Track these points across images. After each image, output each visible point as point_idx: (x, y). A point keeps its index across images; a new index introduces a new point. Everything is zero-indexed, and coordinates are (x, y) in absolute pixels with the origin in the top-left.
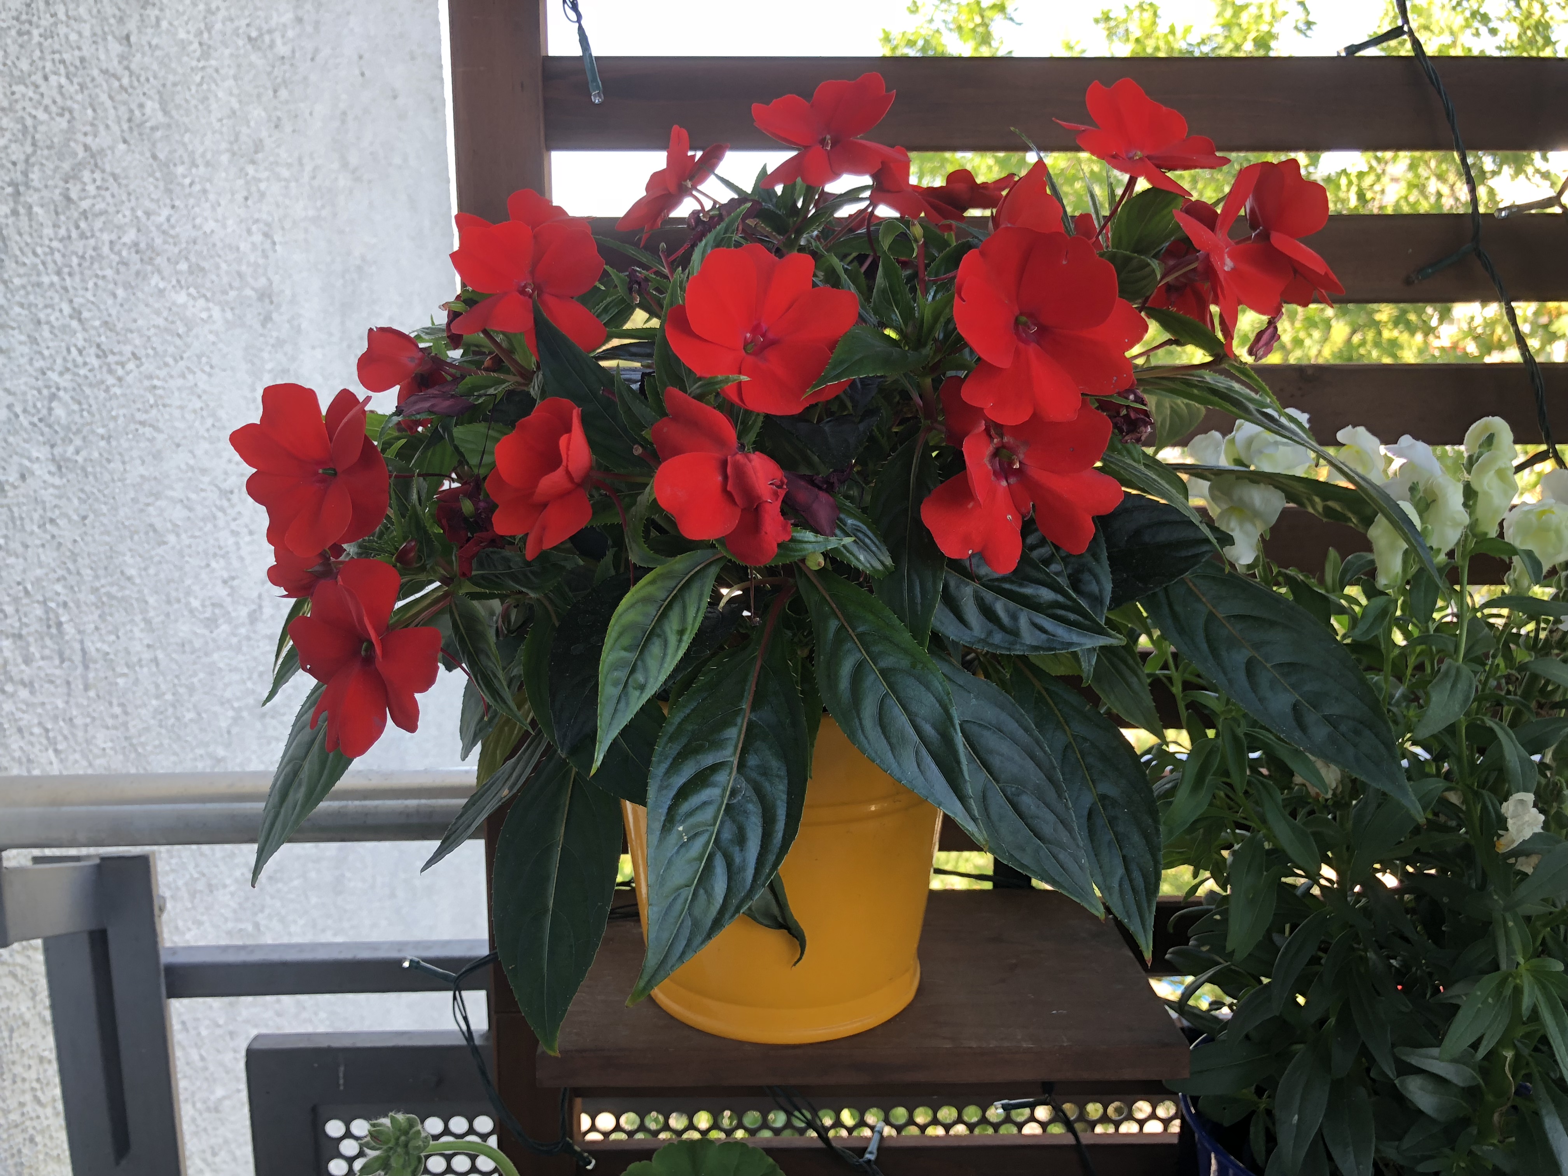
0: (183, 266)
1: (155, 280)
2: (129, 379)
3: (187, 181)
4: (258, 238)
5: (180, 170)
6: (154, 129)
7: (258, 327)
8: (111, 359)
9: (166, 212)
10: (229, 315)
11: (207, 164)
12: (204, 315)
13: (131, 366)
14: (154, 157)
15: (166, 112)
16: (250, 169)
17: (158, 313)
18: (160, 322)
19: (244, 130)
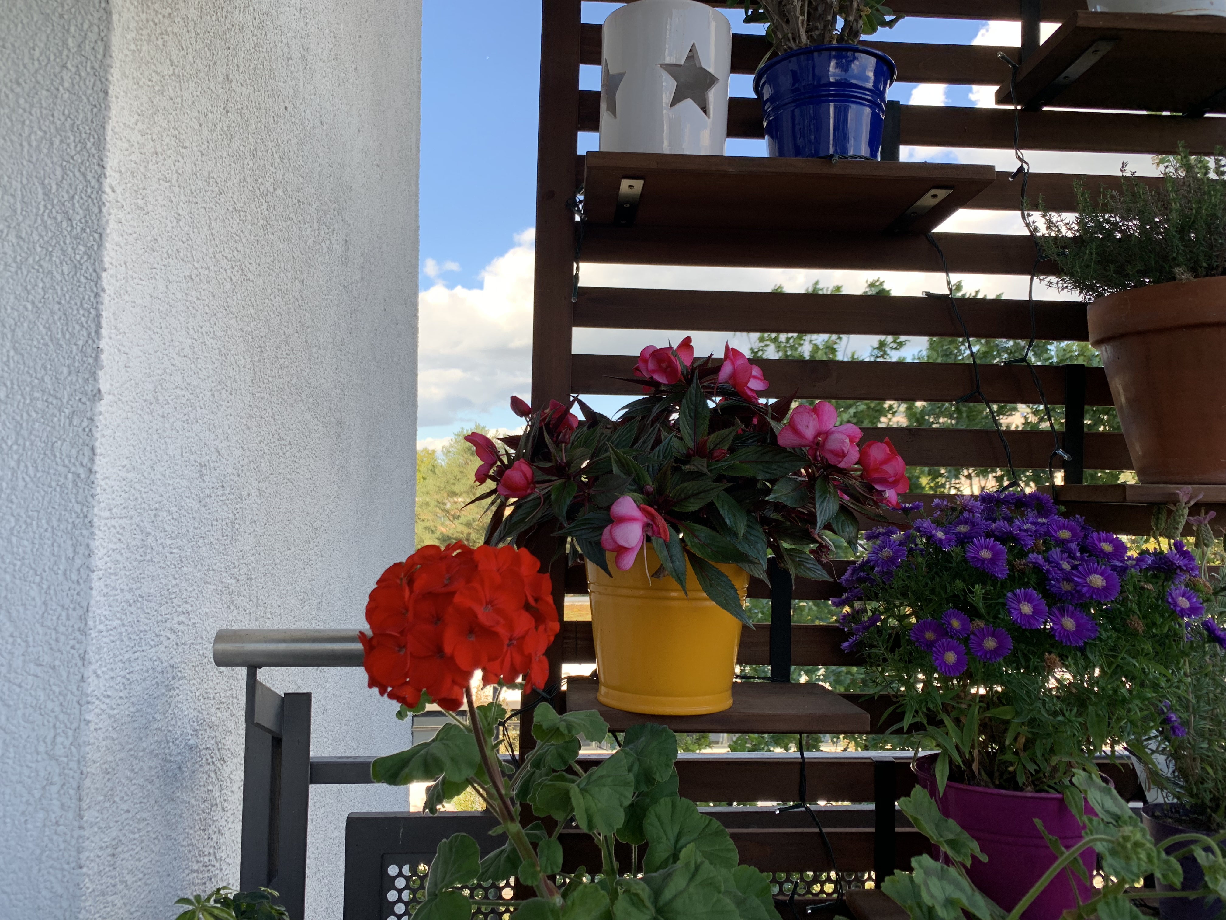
0: (311, 400)
1: (301, 404)
2: (287, 454)
3: (316, 356)
4: (338, 391)
5: (314, 350)
6: (308, 327)
7: (335, 439)
8: (283, 442)
9: (308, 370)
10: (325, 430)
11: (324, 349)
12: (316, 428)
13: (288, 448)
14: (306, 342)
15: (313, 320)
16: (339, 353)
17: (300, 423)
18: (300, 427)
19: (339, 333)
